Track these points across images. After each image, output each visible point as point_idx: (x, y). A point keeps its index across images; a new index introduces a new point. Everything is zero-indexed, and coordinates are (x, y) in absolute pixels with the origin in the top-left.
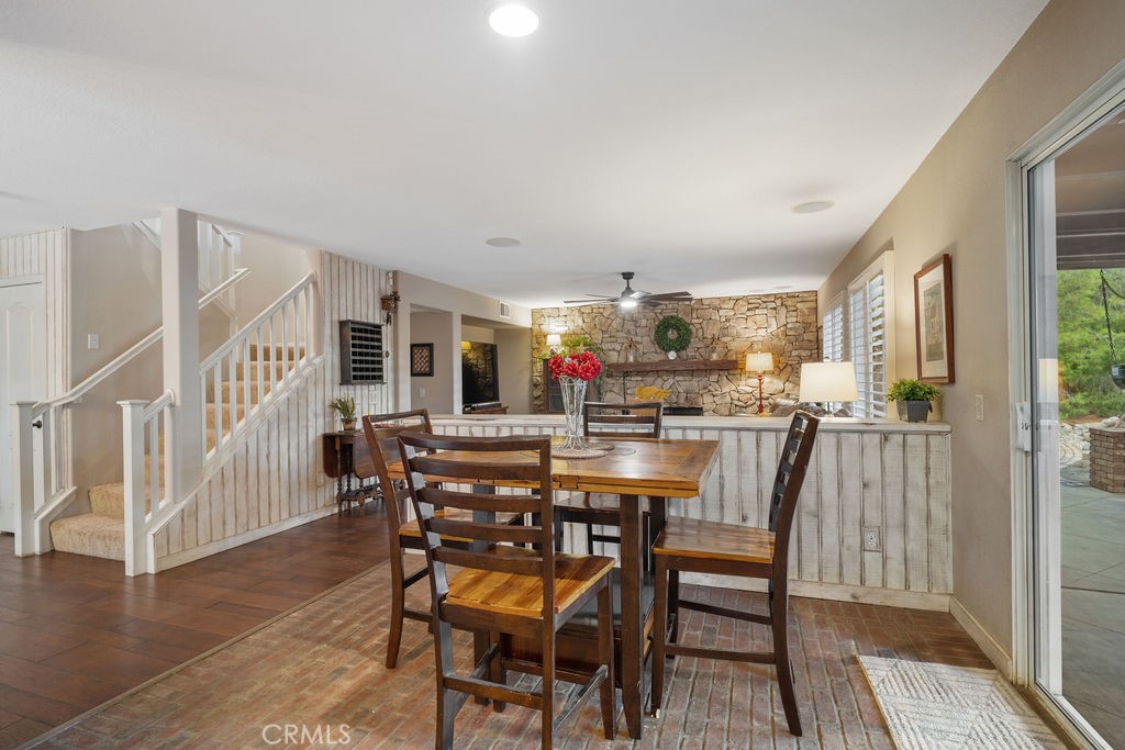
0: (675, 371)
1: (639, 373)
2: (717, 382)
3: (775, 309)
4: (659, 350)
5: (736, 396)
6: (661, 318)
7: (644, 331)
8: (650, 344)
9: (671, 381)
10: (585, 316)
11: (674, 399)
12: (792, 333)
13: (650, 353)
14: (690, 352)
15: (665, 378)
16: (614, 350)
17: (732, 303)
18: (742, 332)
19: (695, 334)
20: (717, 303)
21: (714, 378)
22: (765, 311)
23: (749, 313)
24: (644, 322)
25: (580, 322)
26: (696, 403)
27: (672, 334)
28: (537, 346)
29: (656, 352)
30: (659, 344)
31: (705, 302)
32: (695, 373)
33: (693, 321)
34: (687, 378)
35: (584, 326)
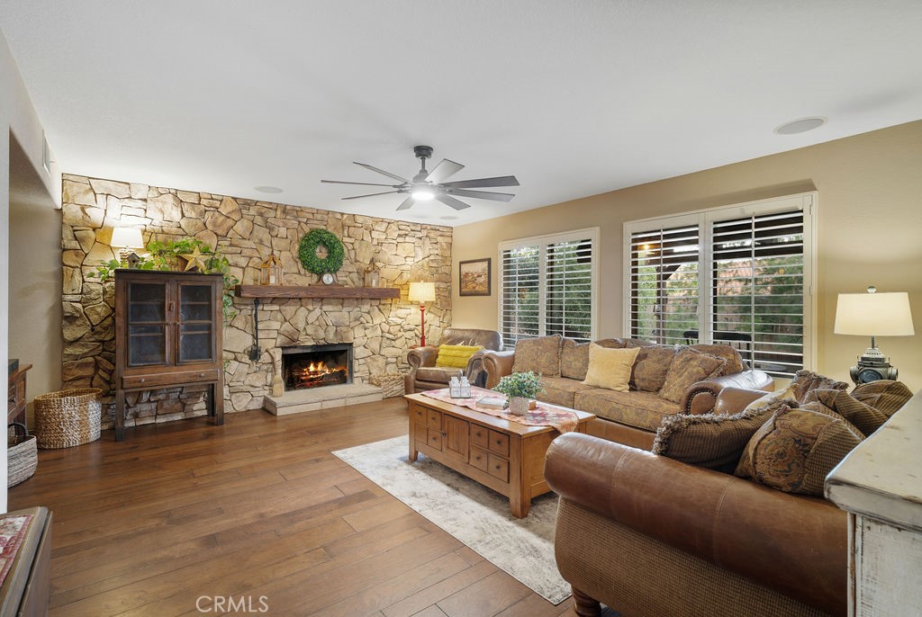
0: (322, 299)
1: (274, 300)
2: (369, 313)
3: (421, 238)
4: (302, 271)
5: (386, 327)
6: (307, 230)
7: (284, 244)
8: (292, 262)
9: (318, 311)
10: (185, 207)
11: (322, 335)
12: (434, 265)
13: (290, 274)
14: (341, 277)
15: (311, 308)
16: (236, 266)
17: (385, 225)
18: (393, 258)
19: (346, 255)
20: (370, 222)
21: (366, 308)
22: (414, 240)
23: (400, 240)
24: (283, 231)
25: (176, 215)
26: (347, 338)
27: (321, 253)
28: (74, 244)
29: (299, 273)
30: (304, 263)
31: (360, 220)
32: (346, 301)
33: (346, 239)
34: (336, 308)
35: (183, 223)
